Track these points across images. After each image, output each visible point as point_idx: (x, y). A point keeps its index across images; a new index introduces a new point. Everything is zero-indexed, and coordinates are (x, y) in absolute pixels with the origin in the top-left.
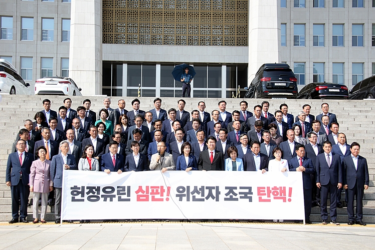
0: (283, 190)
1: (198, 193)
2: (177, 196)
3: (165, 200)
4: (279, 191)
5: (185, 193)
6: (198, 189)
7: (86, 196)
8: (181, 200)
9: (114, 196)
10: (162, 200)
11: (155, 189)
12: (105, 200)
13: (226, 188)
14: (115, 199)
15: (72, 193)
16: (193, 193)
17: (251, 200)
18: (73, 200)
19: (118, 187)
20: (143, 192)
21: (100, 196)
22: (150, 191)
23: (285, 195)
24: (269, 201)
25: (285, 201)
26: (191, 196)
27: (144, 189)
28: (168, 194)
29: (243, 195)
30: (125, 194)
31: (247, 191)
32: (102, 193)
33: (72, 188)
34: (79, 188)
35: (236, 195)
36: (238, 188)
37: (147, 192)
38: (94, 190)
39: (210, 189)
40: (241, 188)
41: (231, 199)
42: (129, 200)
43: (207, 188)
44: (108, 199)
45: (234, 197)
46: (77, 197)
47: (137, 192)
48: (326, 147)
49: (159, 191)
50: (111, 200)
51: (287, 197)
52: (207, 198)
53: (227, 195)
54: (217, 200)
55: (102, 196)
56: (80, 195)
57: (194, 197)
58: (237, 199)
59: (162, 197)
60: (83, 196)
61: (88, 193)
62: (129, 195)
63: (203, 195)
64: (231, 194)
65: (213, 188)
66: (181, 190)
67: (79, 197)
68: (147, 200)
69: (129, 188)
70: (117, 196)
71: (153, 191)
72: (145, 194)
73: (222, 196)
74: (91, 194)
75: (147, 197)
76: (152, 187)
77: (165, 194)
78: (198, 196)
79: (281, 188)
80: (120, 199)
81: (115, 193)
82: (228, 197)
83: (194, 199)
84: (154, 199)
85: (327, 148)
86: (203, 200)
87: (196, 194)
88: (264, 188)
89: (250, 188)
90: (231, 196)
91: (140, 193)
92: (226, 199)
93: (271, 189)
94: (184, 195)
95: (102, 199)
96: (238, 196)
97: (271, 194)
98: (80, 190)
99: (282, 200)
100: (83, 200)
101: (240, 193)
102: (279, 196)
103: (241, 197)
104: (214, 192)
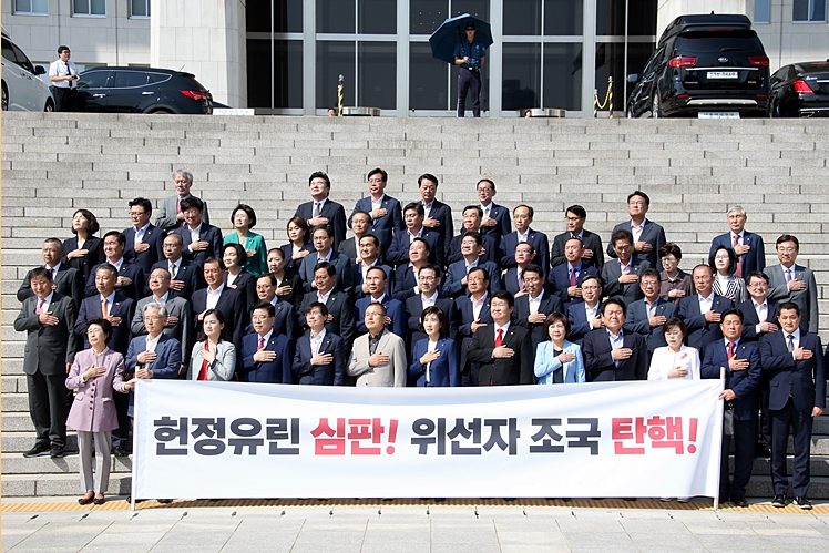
0: (674, 425)
1: (467, 435)
2: (414, 441)
3: (384, 451)
4: (664, 427)
5: (435, 434)
6: (466, 426)
7: (192, 441)
8: (423, 451)
9: (261, 442)
10: (377, 451)
11: (360, 427)
12: (238, 452)
13: (535, 422)
14: (263, 450)
15: (158, 435)
16: (452, 435)
17: (595, 451)
18: (161, 450)
19: (269, 421)
20: (331, 432)
21: (225, 441)
22: (348, 430)
23: (680, 436)
24: (641, 451)
25: (680, 451)
26: (448, 441)
27: (333, 425)
28: (392, 438)
29: (577, 439)
30: (286, 436)
31: (587, 428)
32: (229, 434)
33: (156, 423)
34: (175, 423)
35: (558, 438)
36: (564, 421)
37: (341, 431)
38: (211, 427)
39: (495, 424)
40: (571, 421)
41: (547, 448)
42: (296, 452)
43: (488, 422)
44: (246, 449)
45: (554, 443)
46: (169, 445)
47: (315, 433)
48: (786, 318)
49: (370, 430)
50: (253, 452)
51: (686, 443)
52: (488, 447)
53: (535, 438)
54: (513, 451)
55: (231, 442)
56: (178, 438)
57: (455, 444)
58: (560, 449)
59: (376, 446)
60: (184, 441)
61: (195, 434)
62: (296, 439)
63: (477, 439)
64: (547, 437)
65: (503, 422)
66: (424, 427)
67: (174, 444)
68: (340, 451)
69: (296, 423)
70: (267, 442)
71: (354, 430)
72: (335, 436)
73: (524, 442)
74: (203, 437)
75: (341, 443)
76: (351, 422)
77: (385, 437)
78: (466, 443)
79: (669, 419)
80: (274, 450)
81: (263, 434)
82: (540, 443)
83: (457, 450)
84: (356, 450)
85: (788, 321)
86: (477, 452)
87: (459, 438)
88: (630, 421)
89: (594, 422)
90: (547, 442)
91: (324, 436)
92: (533, 449)
93: (645, 423)
94: (432, 440)
95: (230, 449)
96: (564, 442)
97: (646, 436)
98: (178, 428)
99: (673, 449)
100: (184, 452)
101: (569, 434)
102: (665, 439)
103: (571, 444)
104: (504, 431)
